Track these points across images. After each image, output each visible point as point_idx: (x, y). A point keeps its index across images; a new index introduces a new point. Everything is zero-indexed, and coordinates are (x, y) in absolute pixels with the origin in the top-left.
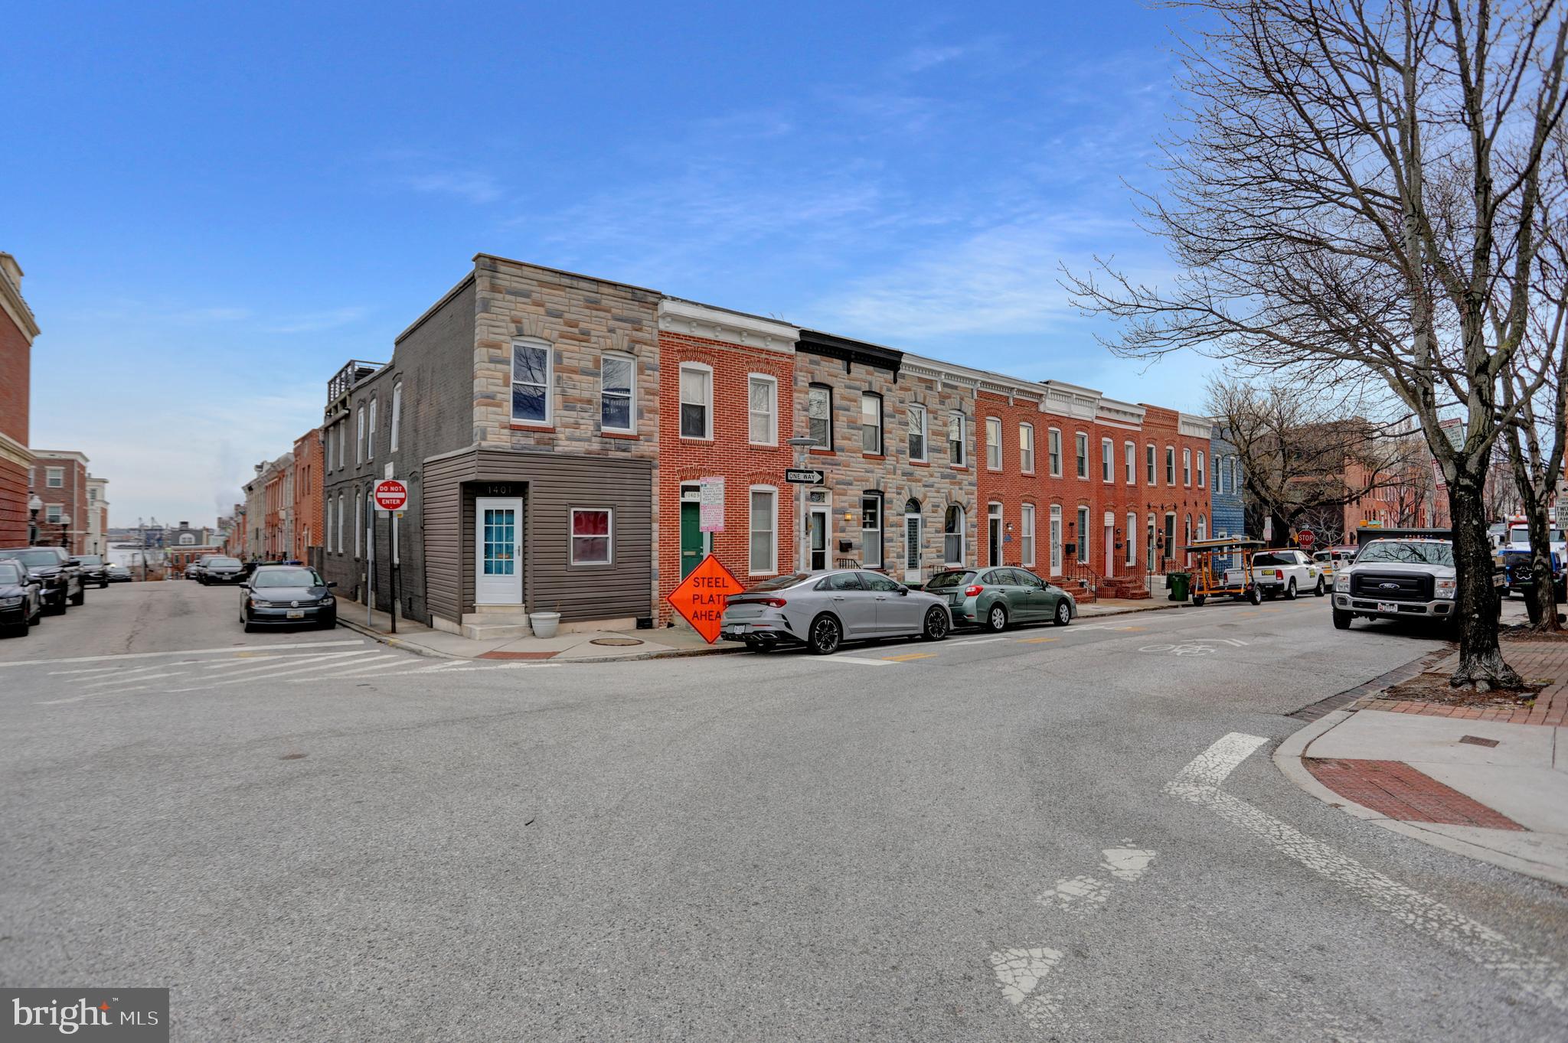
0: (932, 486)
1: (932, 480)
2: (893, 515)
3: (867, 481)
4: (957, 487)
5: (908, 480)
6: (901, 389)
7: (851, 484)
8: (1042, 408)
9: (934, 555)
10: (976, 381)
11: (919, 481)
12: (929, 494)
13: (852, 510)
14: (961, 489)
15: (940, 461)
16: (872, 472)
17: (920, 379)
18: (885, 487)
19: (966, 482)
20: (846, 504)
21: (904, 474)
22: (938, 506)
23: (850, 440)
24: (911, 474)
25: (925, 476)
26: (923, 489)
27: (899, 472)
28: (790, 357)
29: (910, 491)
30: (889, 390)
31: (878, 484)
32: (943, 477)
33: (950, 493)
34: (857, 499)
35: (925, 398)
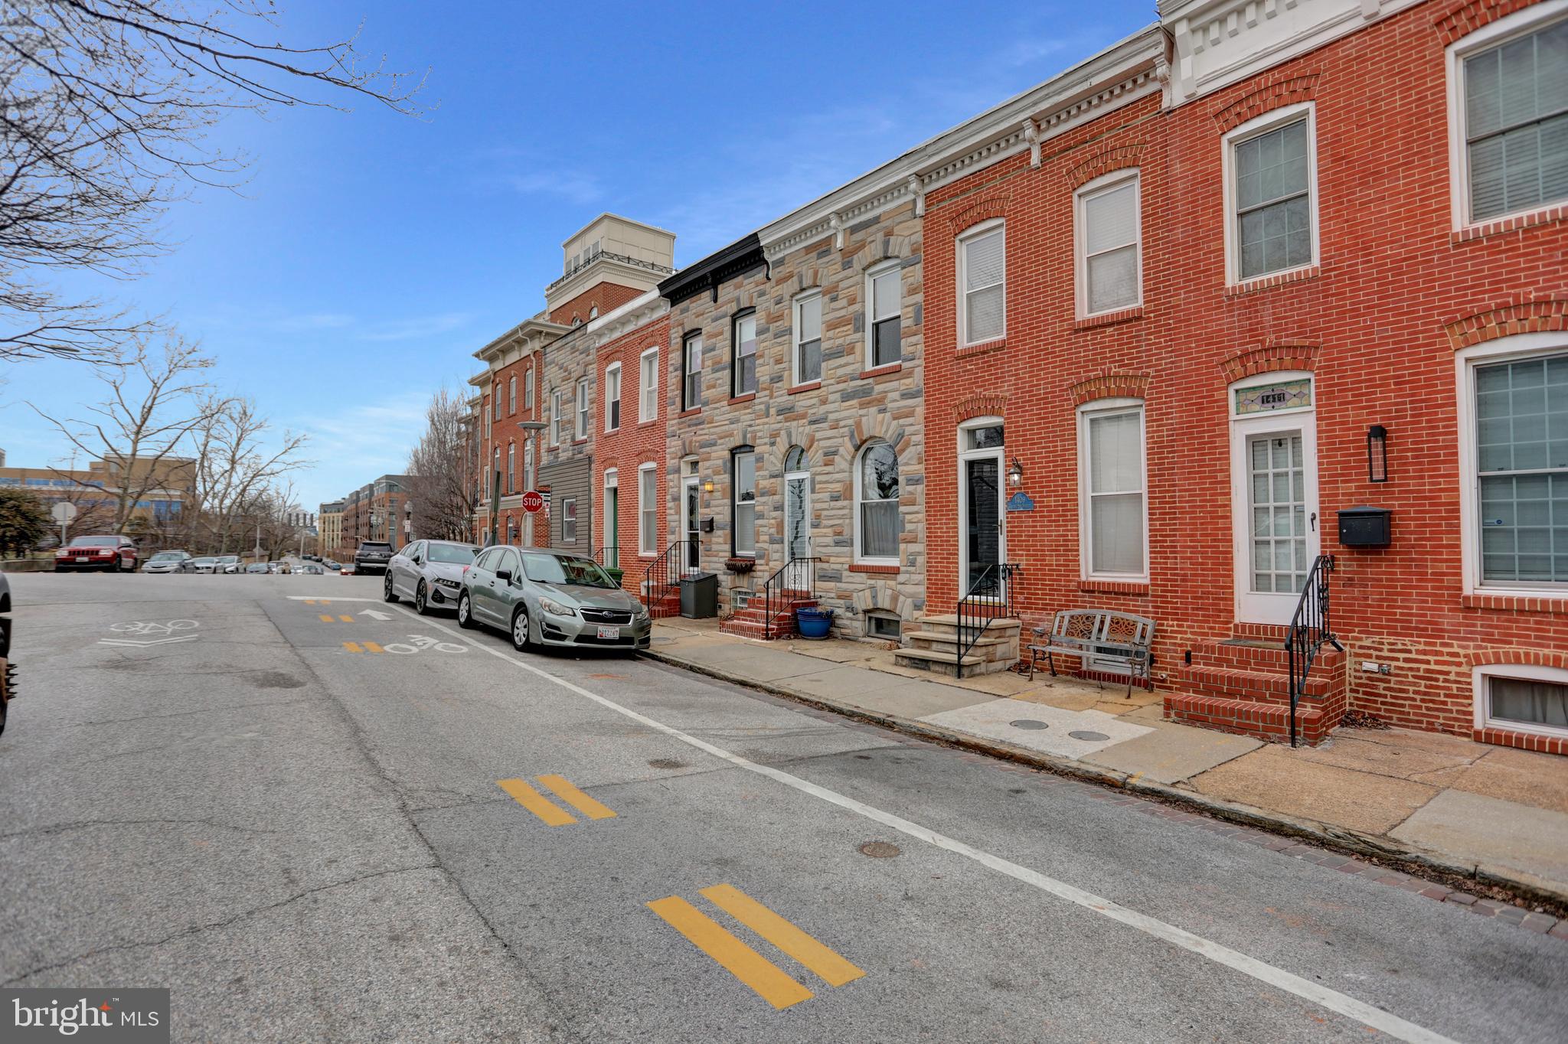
0: (824, 420)
1: (823, 409)
2: (764, 478)
3: (731, 435)
4: (873, 410)
5: (787, 420)
6: (779, 282)
7: (714, 445)
8: (1175, 97)
9: (829, 540)
10: (905, 183)
11: (803, 416)
12: (818, 435)
13: (716, 478)
14: (883, 411)
15: (840, 372)
16: (738, 421)
17: (808, 249)
18: (754, 438)
19: (896, 395)
20: (709, 471)
21: (780, 413)
22: (835, 453)
23: (714, 387)
24: (791, 409)
25: (811, 407)
26: (808, 429)
27: (773, 411)
28: (668, 317)
29: (789, 435)
30: (762, 294)
31: (745, 437)
32: (846, 397)
33: (858, 424)
34: (720, 462)
35: (816, 274)
